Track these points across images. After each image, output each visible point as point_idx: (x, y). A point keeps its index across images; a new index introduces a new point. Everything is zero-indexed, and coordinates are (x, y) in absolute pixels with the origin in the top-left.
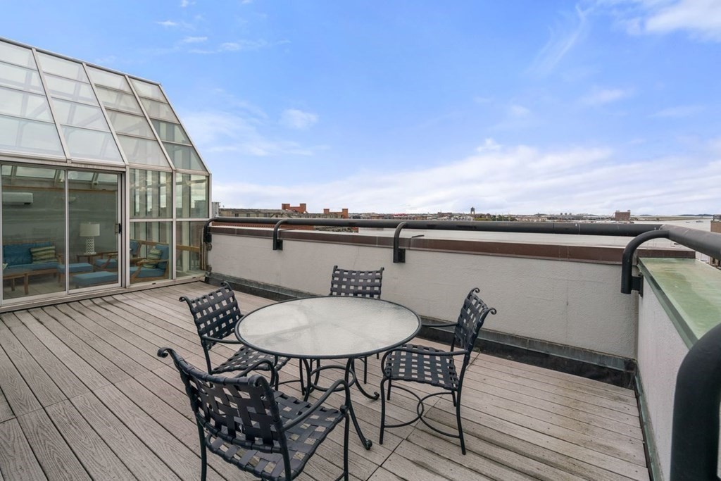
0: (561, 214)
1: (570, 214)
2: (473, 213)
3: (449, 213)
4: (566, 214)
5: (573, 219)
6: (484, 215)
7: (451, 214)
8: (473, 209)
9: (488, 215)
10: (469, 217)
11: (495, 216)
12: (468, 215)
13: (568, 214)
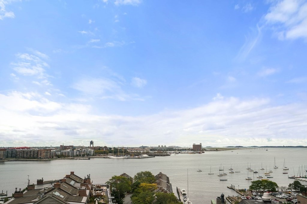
0: (159, 146)
1: (165, 146)
2: (92, 146)
3: (70, 146)
4: (162, 146)
5: (167, 150)
6: (101, 147)
7: (72, 146)
8: (92, 143)
9: (105, 147)
10: (89, 150)
11: (111, 148)
12: (88, 147)
13: (164, 146)
